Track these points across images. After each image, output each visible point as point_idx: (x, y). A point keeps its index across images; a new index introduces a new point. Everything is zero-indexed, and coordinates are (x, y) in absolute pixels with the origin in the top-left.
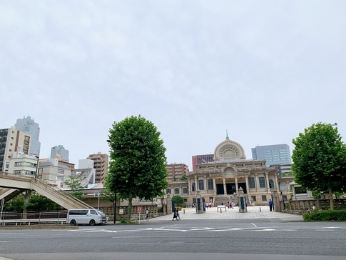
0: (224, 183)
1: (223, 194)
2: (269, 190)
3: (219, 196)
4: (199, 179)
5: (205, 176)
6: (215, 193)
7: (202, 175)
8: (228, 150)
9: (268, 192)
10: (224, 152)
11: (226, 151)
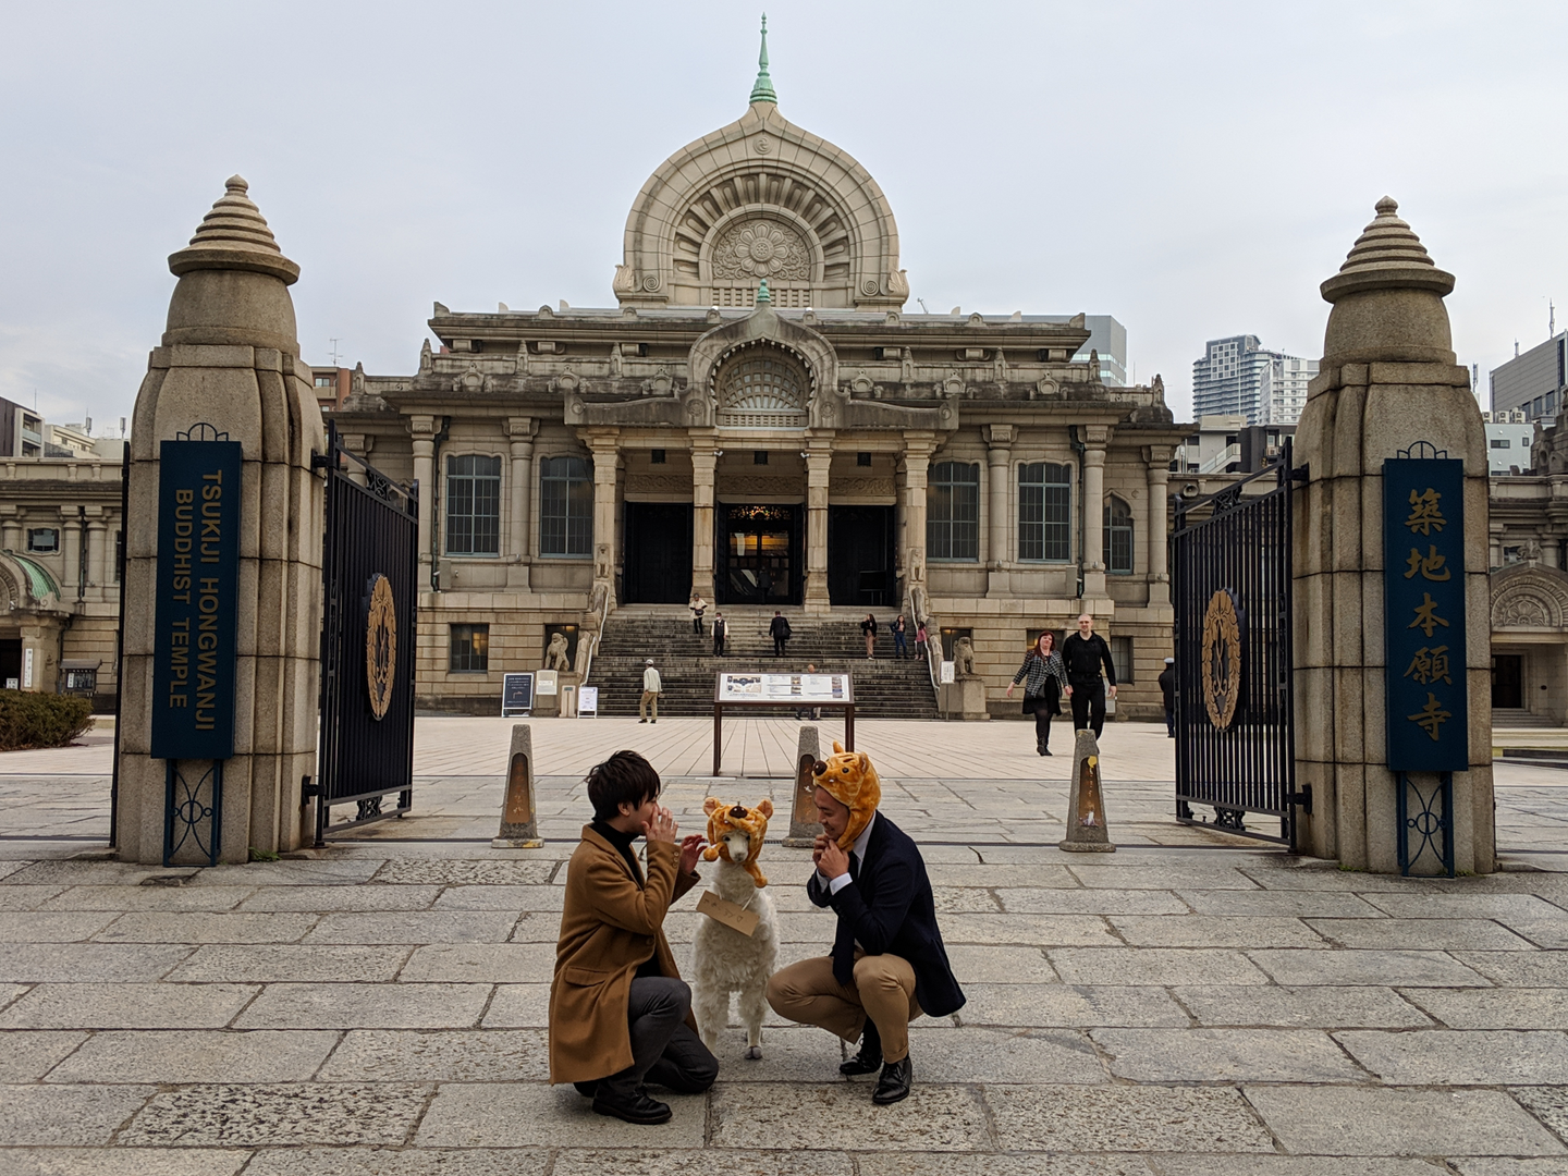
0: (704, 495)
1: (680, 592)
2: (1096, 581)
3: (641, 612)
4: (464, 443)
5: (519, 423)
6: (606, 586)
7: (490, 408)
8: (762, 216)
9: (1083, 596)
10: (722, 235)
11: (734, 224)
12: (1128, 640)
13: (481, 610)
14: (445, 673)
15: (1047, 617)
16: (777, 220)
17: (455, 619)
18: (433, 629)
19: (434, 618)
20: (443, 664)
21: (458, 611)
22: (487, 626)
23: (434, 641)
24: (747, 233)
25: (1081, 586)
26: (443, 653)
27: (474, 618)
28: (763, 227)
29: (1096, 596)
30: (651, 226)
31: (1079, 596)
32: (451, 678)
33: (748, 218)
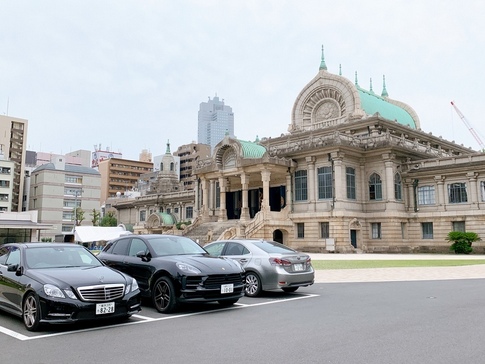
8: (325, 101)
10: (316, 109)
11: (319, 106)
12: (379, 224)
15: (323, 218)
16: (329, 101)
24: (323, 107)
25: (333, 207)
28: (326, 105)
29: (337, 209)
30: (297, 112)
31: (332, 210)
33: (322, 103)
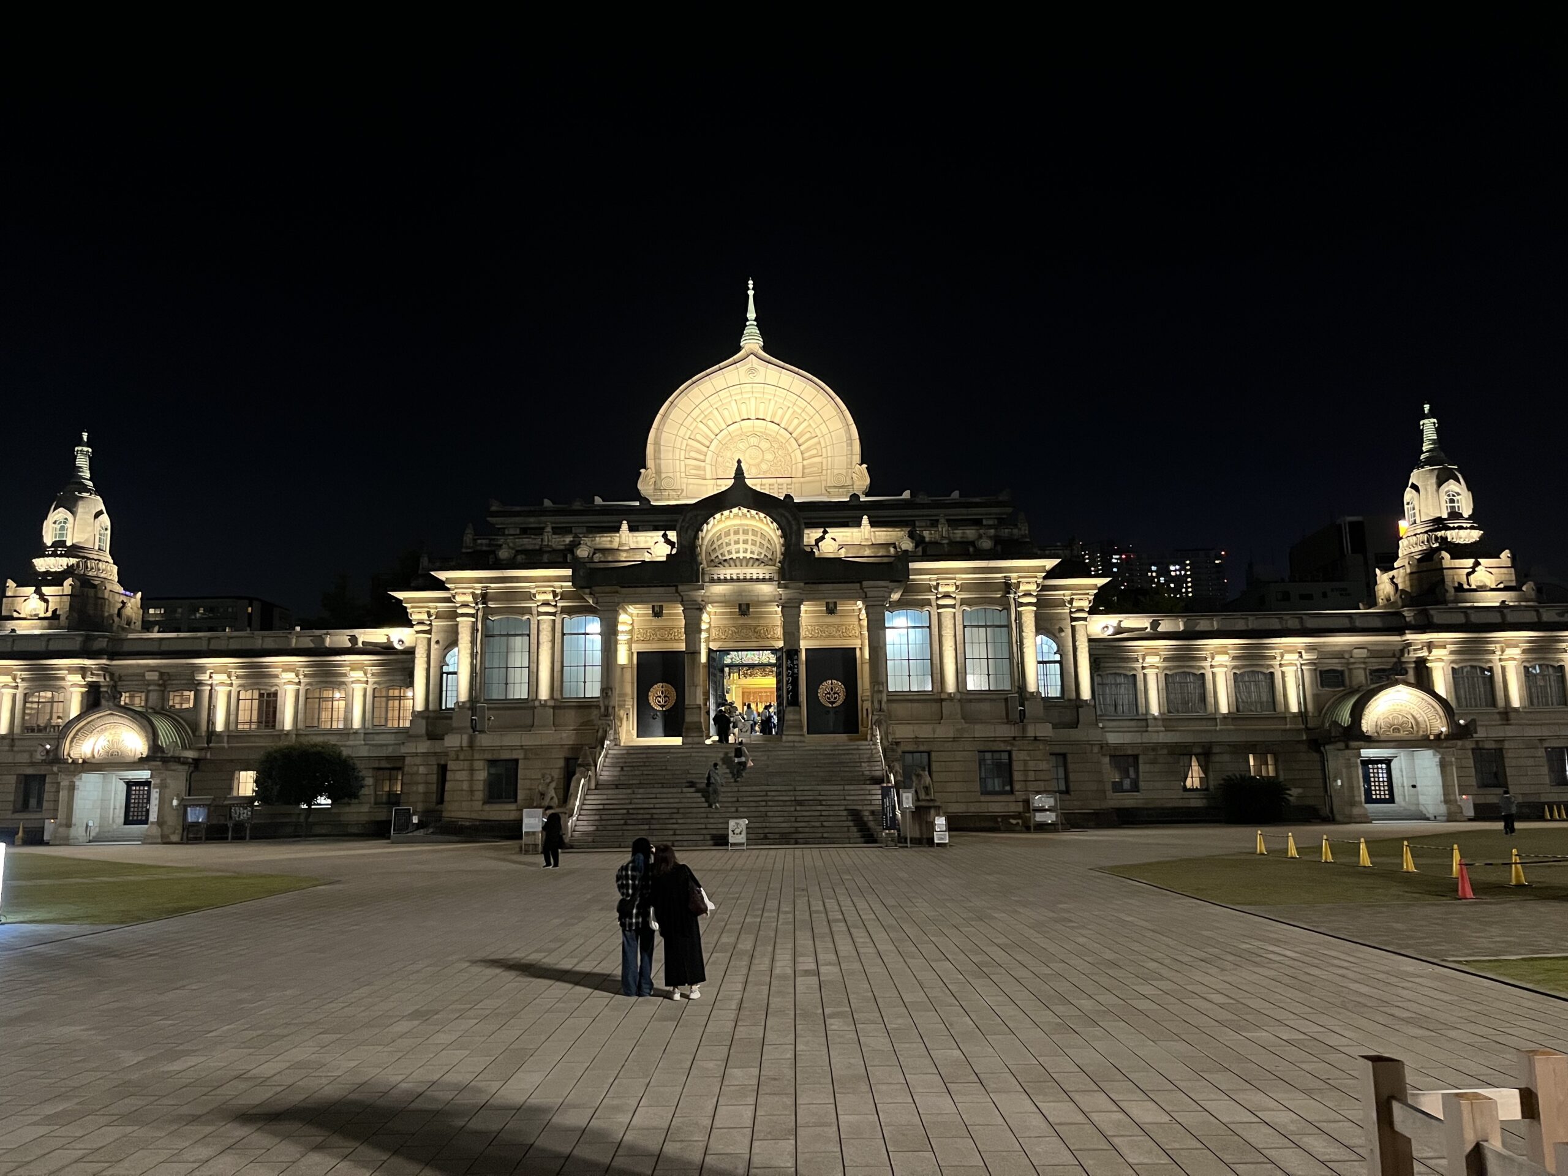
0: (694, 643)
8: (752, 428)
9: (1025, 721)
11: (732, 436)
12: (1064, 755)
13: (512, 748)
14: (481, 803)
15: (994, 740)
17: (489, 756)
18: (472, 765)
19: (473, 756)
20: (479, 795)
21: (492, 749)
22: (517, 761)
23: (472, 775)
26: (480, 786)
27: (506, 755)
29: (1037, 720)
31: (1022, 721)
32: (487, 807)
